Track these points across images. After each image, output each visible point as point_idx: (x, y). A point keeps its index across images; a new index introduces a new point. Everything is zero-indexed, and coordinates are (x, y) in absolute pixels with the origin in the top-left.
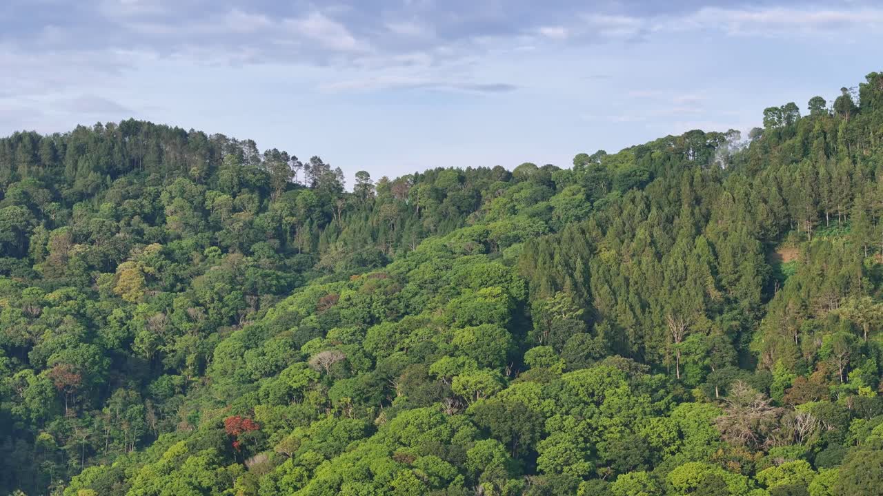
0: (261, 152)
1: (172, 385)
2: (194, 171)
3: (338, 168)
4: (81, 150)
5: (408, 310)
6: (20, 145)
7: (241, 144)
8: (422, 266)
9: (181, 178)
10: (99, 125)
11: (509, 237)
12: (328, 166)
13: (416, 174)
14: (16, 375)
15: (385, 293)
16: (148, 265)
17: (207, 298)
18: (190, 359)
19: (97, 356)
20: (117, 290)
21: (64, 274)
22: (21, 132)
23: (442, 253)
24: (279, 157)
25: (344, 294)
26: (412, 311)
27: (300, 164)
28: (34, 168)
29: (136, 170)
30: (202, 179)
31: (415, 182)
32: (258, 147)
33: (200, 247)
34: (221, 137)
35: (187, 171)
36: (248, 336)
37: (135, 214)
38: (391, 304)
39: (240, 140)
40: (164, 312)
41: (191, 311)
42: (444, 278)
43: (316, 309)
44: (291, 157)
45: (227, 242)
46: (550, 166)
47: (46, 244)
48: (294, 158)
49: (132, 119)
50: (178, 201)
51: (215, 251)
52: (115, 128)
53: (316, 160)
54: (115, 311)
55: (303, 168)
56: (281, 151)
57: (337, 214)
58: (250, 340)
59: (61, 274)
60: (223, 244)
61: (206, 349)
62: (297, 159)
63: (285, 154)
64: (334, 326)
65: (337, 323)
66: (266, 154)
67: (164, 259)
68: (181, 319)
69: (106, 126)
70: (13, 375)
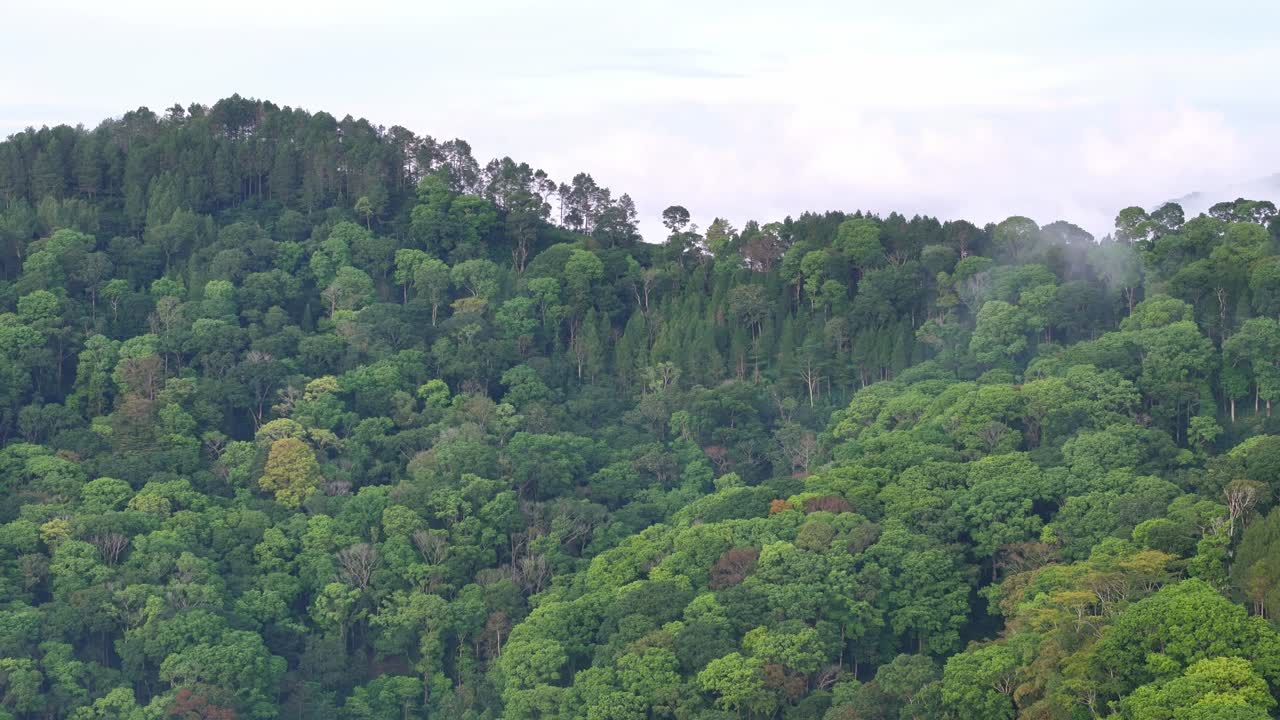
0: (483, 165)
1: (398, 696)
2: (363, 203)
3: (626, 196)
4: (154, 165)
5: (897, 583)
6: (40, 155)
7: (442, 147)
8: (904, 477)
9: (343, 224)
10: (178, 109)
11: (1066, 414)
12: (606, 193)
13: (788, 220)
14: (101, 702)
15: (851, 549)
16: (317, 424)
17: (452, 511)
18: (430, 642)
19: (260, 658)
20: (265, 482)
21: (155, 440)
22: (38, 129)
23: (939, 448)
24: (512, 173)
25: (769, 550)
26: (904, 583)
27: (552, 186)
28: (68, 203)
29: (251, 200)
30: (379, 220)
31: (786, 237)
32: (473, 154)
33: (409, 381)
34: (402, 135)
35: (350, 202)
36: (569, 626)
37: (270, 303)
38: (866, 570)
39: (440, 142)
40: (367, 538)
41: (423, 537)
42: (956, 506)
43: (710, 578)
44: (534, 172)
45: (456, 366)
46: (1062, 224)
47: (111, 370)
48: (540, 174)
49: (236, 96)
50: (347, 273)
51: (439, 389)
52: (206, 113)
53: (583, 181)
54: (268, 533)
55: (556, 192)
56: (518, 163)
57: (642, 296)
58: (572, 634)
59: (148, 440)
60: (451, 369)
61: (458, 622)
62: (546, 176)
63: (525, 167)
64: (757, 624)
65: (761, 612)
66: (489, 168)
67: (345, 411)
68: (404, 556)
69: (189, 110)
70: (93, 700)
